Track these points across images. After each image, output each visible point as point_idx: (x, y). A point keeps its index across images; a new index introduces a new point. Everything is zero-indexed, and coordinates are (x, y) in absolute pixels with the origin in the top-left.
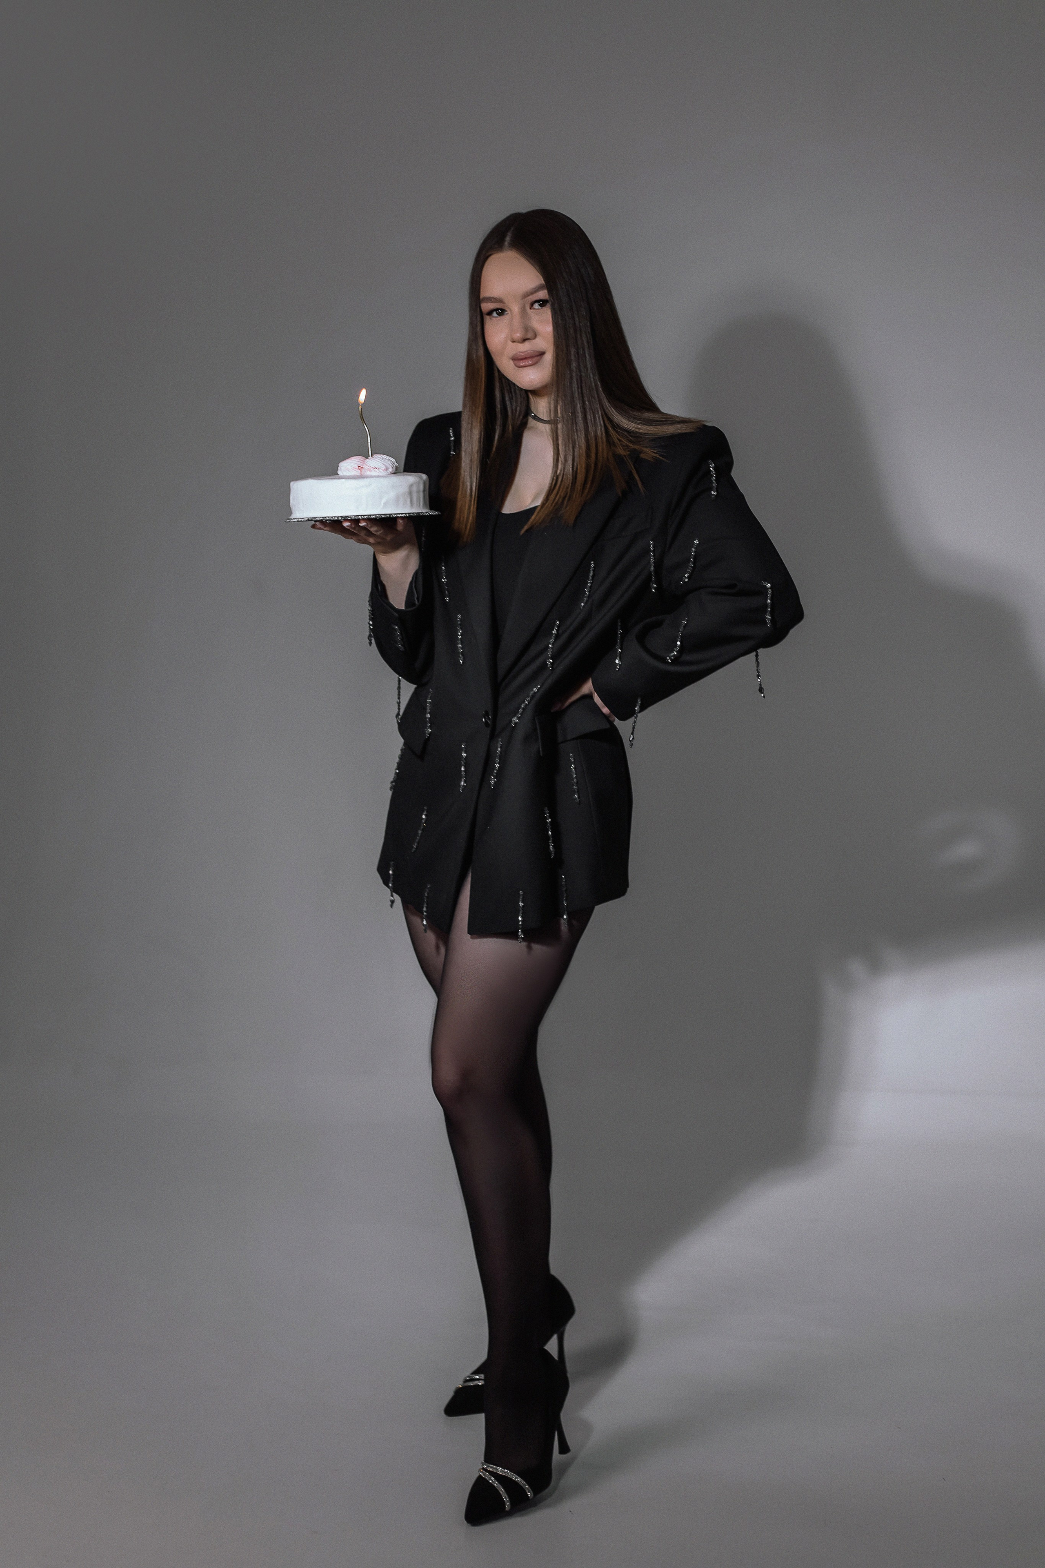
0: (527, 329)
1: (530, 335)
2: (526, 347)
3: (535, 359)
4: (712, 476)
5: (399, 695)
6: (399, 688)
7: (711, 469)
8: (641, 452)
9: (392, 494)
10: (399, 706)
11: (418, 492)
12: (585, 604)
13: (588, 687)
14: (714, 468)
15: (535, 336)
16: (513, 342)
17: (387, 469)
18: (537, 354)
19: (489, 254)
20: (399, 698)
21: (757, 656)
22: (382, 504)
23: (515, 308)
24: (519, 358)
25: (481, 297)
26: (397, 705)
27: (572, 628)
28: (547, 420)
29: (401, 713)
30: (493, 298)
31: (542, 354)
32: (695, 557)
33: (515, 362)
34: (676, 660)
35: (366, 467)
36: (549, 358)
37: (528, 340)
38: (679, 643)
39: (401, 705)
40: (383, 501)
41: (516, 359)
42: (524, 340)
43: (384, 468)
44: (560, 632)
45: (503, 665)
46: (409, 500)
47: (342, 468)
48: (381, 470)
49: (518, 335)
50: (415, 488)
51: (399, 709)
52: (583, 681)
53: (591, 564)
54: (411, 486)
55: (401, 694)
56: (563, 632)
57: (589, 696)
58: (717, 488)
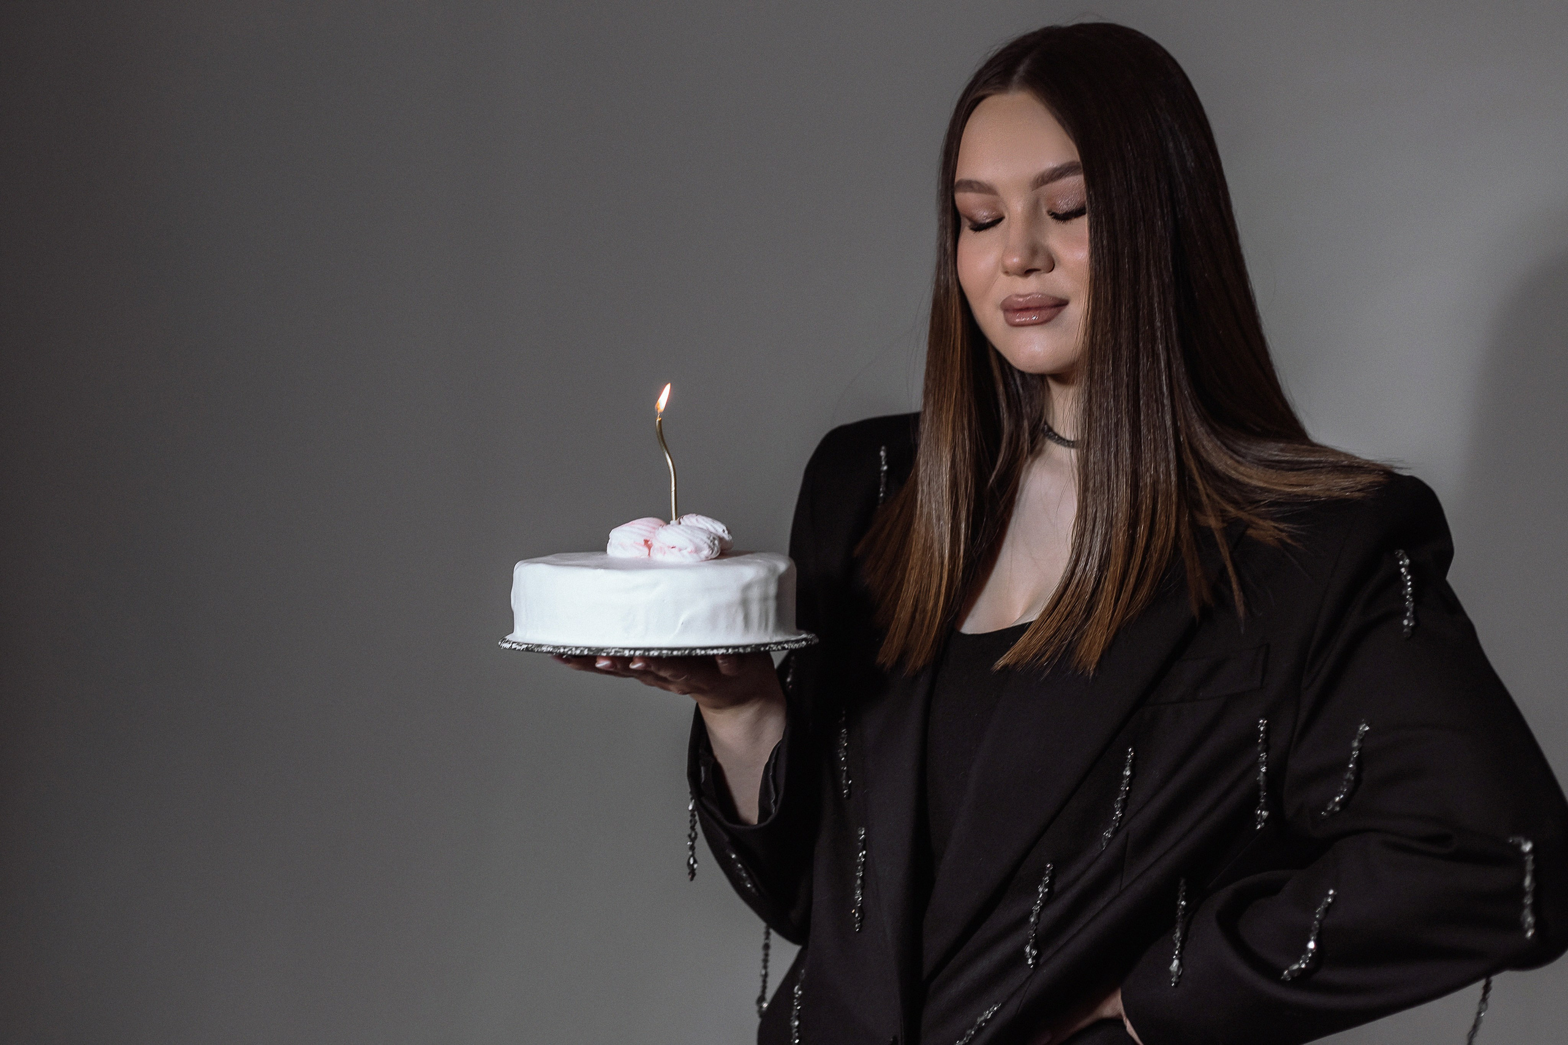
0: (1034, 250)
1: (1038, 263)
2: (1030, 286)
3: (1045, 314)
4: (1405, 587)
5: (766, 961)
6: (767, 947)
7: (1403, 570)
8: (1248, 525)
9: (702, 606)
10: (765, 982)
11: (764, 599)
12: (1115, 833)
13: (1114, 1006)
14: (1410, 569)
15: (1051, 266)
16: (1007, 273)
17: (697, 550)
18: (1050, 303)
19: (981, 93)
20: (765, 967)
21: (1487, 989)
22: (680, 625)
23: (1016, 207)
24: (1016, 307)
25: (957, 179)
26: (760, 979)
27: (1084, 881)
28: (1068, 438)
29: (770, 994)
30: (978, 183)
31: (1061, 304)
32: (1359, 762)
33: (1010, 315)
34: (1302, 980)
35: (656, 545)
36: (1077, 311)
37: (1038, 272)
38: (1311, 945)
39: (769, 979)
40: (683, 618)
41: (1010, 309)
42: (1027, 272)
43: (691, 548)
44: (1057, 887)
45: (934, 945)
46: (740, 618)
47: (613, 542)
48: (685, 552)
49: (1015, 261)
50: (755, 593)
51: (764, 988)
52: (1105, 995)
53: (1128, 753)
54: (747, 588)
55: (770, 958)
56: (1064, 890)
57: (1117, 1021)
58: (1414, 612)
